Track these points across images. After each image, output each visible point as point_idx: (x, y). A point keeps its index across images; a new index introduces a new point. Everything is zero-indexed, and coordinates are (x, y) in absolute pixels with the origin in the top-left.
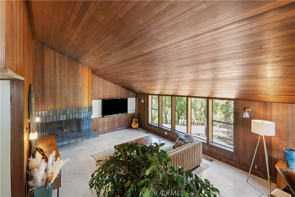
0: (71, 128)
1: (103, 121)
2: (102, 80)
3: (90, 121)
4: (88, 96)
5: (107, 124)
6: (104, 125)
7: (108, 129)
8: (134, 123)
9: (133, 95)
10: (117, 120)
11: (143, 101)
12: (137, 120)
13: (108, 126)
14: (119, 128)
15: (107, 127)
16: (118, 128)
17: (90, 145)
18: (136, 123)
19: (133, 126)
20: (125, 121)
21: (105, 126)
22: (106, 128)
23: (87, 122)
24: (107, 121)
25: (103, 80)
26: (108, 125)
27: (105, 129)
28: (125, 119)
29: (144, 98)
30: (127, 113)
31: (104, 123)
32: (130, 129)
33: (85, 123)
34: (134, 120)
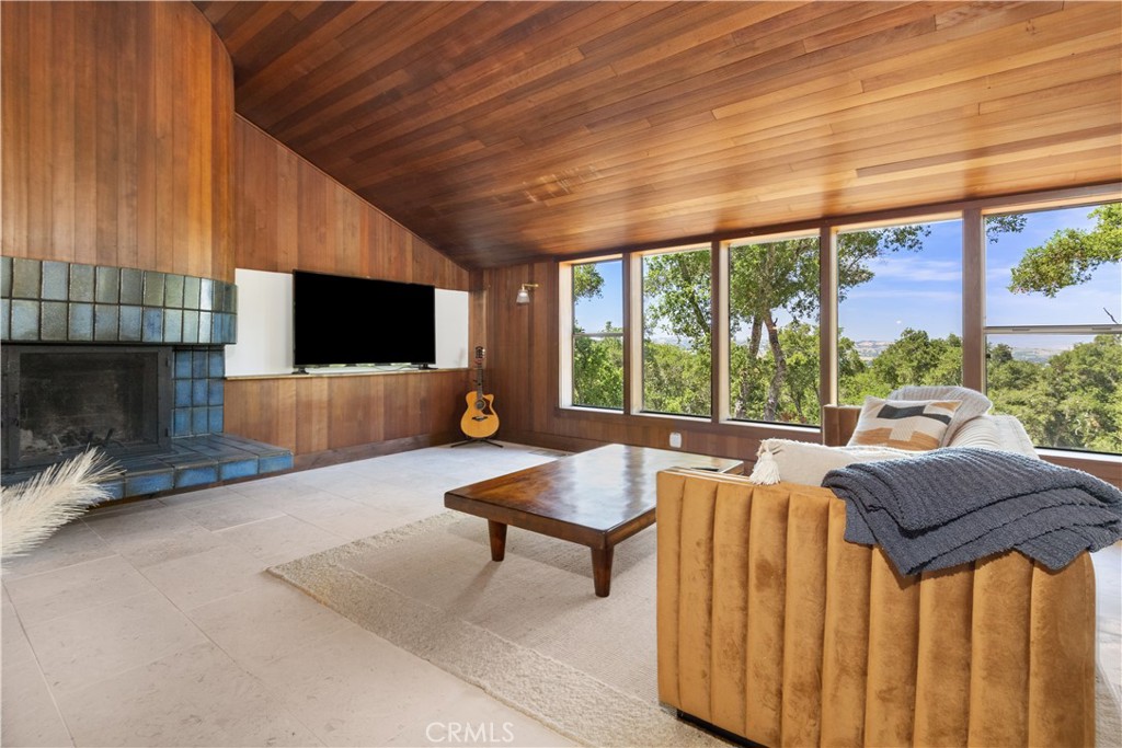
0: (75, 422)
1: (297, 395)
2: (294, 162)
3: (217, 386)
4: (214, 210)
5: (325, 411)
6: (309, 420)
7: (329, 441)
8: (472, 411)
9: (460, 275)
10: (381, 394)
11: (523, 295)
12: (490, 398)
13: (329, 427)
14: (391, 442)
15: (325, 431)
16: (386, 439)
17: (229, 524)
18: (487, 411)
19: (467, 426)
20: (424, 404)
21: (315, 427)
22: (318, 437)
23: (200, 395)
24: (325, 397)
25: (299, 163)
26: (330, 422)
27: (315, 441)
28: (423, 394)
29: (531, 282)
30: (433, 361)
31: (309, 405)
32: (452, 447)
33: (183, 398)
34: (472, 398)
